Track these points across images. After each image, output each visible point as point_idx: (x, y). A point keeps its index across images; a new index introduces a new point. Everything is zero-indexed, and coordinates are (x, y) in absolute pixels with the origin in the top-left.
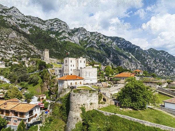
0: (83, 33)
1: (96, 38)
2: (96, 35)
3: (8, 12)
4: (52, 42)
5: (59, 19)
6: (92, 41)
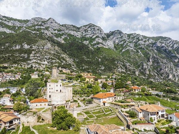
0: (119, 36)
1: (134, 40)
2: (135, 37)
3: (46, 24)
4: (84, 49)
5: (93, 24)
6: (129, 44)
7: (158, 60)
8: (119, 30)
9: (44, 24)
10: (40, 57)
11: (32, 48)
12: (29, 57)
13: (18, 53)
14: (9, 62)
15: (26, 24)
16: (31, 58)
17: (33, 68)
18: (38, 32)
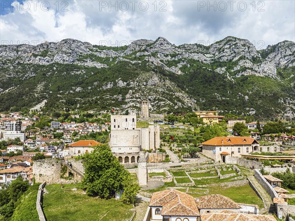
0: (288, 52)
3: (152, 48)
4: (216, 82)
11: (129, 86)
18: (140, 62)
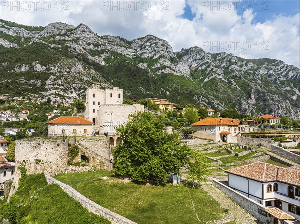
0: (199, 57)
1: (223, 64)
2: (224, 59)
3: (73, 34)
4: (140, 76)
5: (154, 36)
6: (215, 70)
7: (265, 96)
8: (198, 47)
9: (71, 34)
10: (63, 86)
11: (49, 71)
12: (43, 85)
13: (24, 79)
14: (8, 93)
15: (38, 33)
16: (47, 87)
17: (52, 103)
18: (60, 46)
